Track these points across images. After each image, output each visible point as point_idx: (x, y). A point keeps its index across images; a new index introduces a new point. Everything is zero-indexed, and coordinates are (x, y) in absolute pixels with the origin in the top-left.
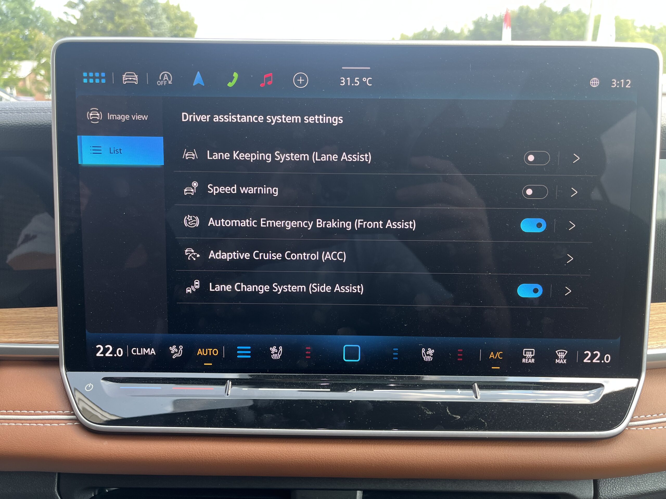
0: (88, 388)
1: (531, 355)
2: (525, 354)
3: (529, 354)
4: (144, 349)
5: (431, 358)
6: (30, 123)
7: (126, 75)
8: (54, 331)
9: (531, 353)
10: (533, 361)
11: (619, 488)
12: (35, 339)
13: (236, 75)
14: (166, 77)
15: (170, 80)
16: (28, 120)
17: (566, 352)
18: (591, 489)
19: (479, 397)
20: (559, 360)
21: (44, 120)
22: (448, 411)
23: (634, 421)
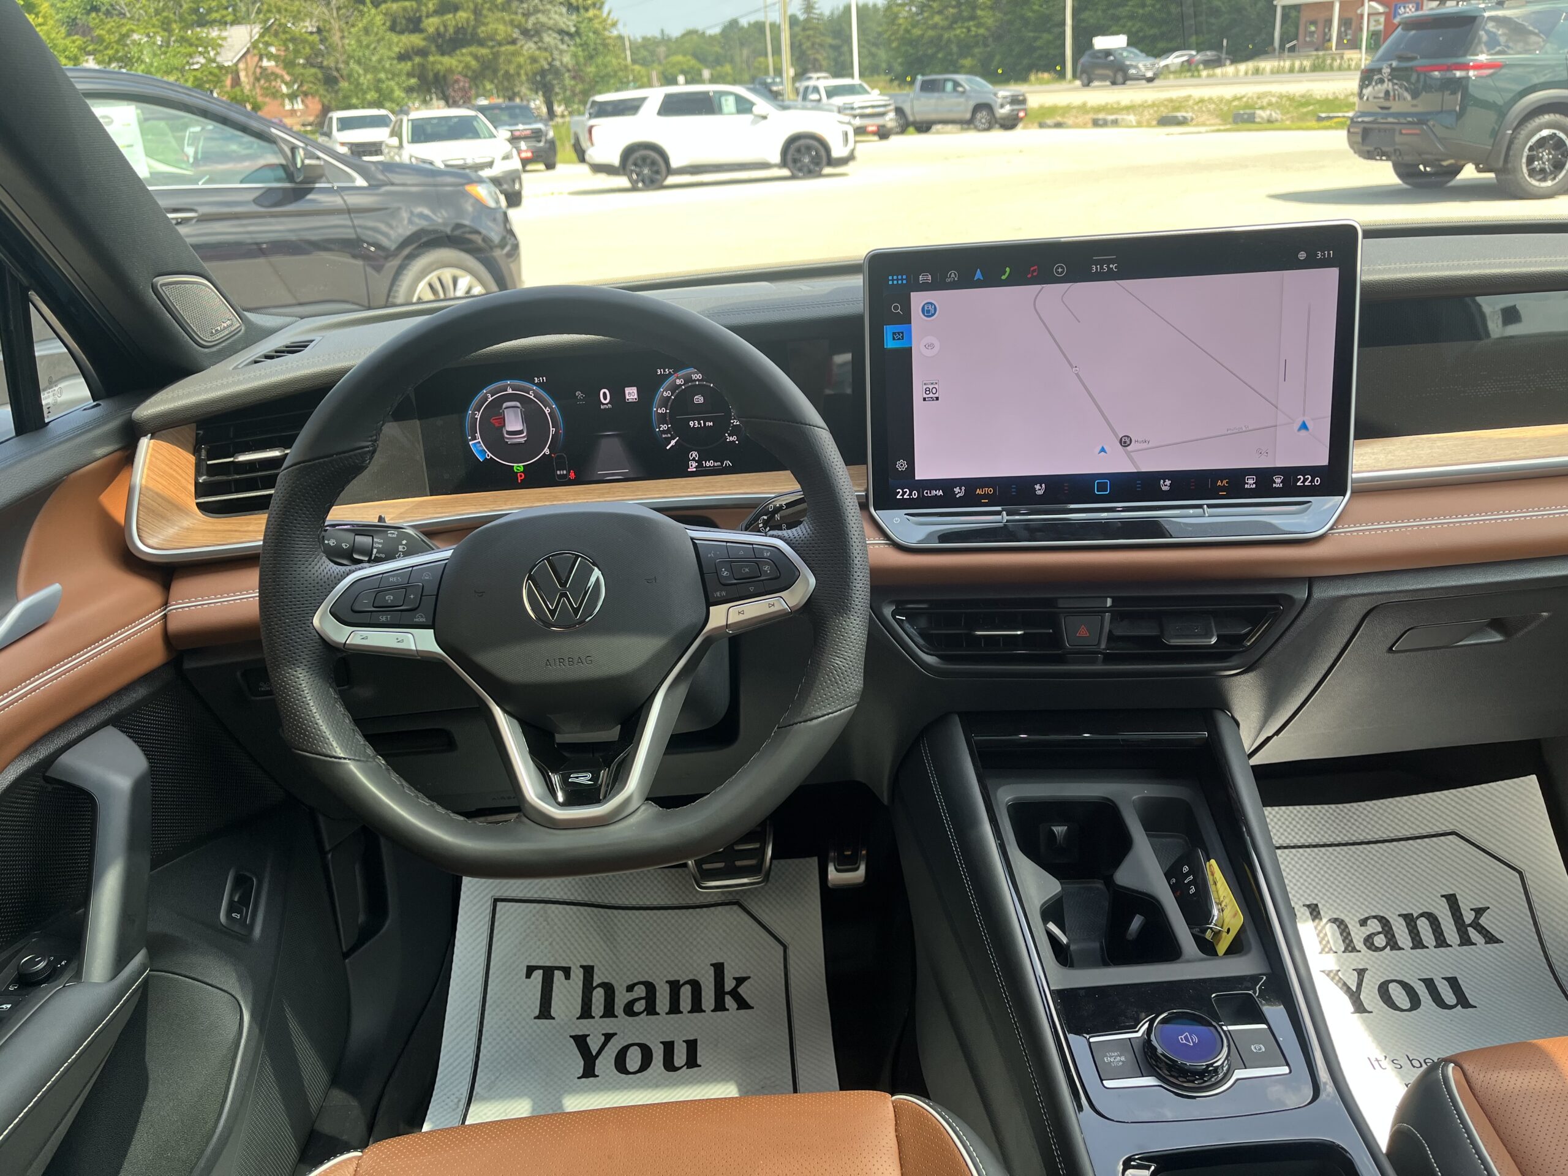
2: (1247, 481)
3: (1250, 481)
5: (1168, 488)
7: (921, 276)
9: (1252, 480)
10: (1254, 486)
11: (1332, 591)
13: (1008, 269)
14: (953, 275)
15: (956, 277)
18: (1306, 592)
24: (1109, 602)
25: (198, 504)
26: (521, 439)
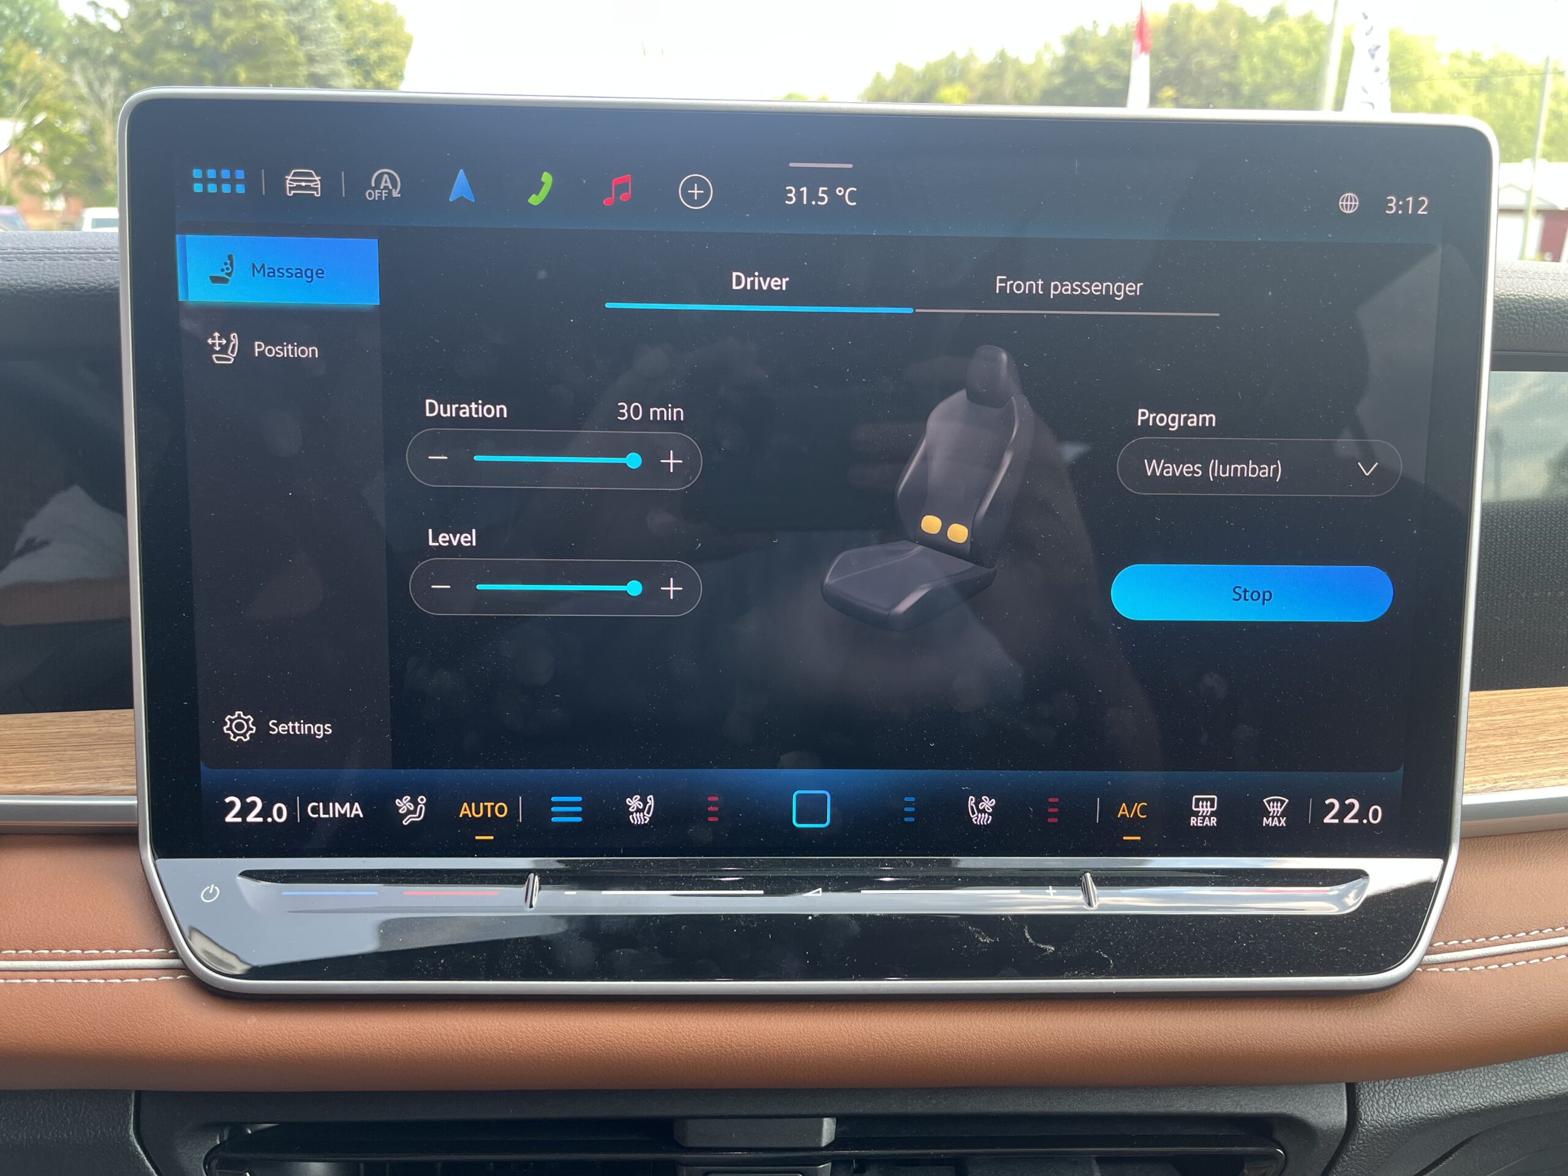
0: (208, 896)
1: (1210, 810)
2: (1197, 806)
3: (1205, 807)
4: (337, 805)
5: (988, 818)
6: (64, 283)
7: (292, 176)
8: (122, 766)
9: (1209, 803)
10: (1214, 821)
11: (1403, 1102)
12: (79, 785)
13: (547, 178)
14: (386, 182)
15: (395, 186)
16: (60, 276)
17: (1285, 801)
18: (1341, 1105)
19: (1095, 906)
20: (1270, 819)
21: (98, 278)
22: (1027, 934)
23: (1436, 953)
24: (828, 1129)
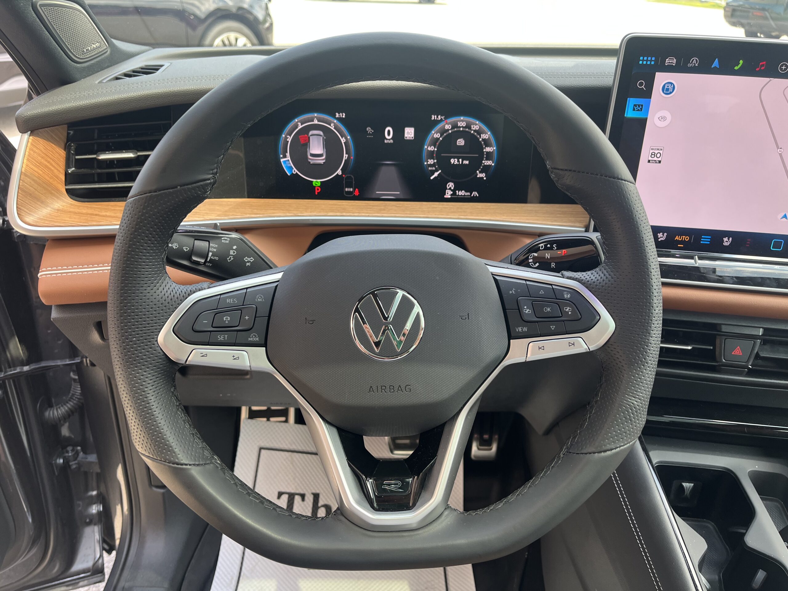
7: (668, 60)
24: (761, 331)
25: (67, 190)
26: (321, 161)
